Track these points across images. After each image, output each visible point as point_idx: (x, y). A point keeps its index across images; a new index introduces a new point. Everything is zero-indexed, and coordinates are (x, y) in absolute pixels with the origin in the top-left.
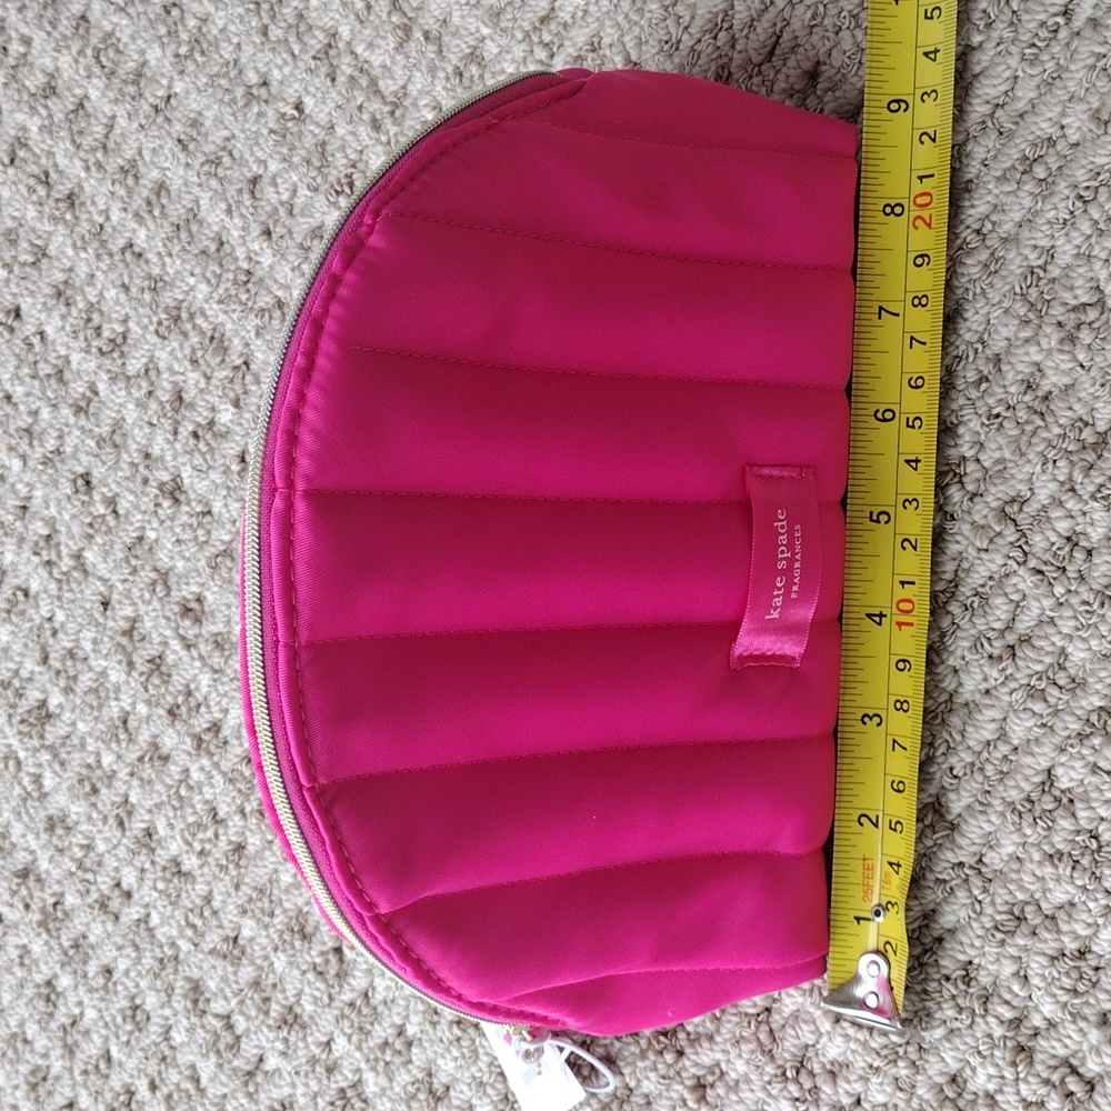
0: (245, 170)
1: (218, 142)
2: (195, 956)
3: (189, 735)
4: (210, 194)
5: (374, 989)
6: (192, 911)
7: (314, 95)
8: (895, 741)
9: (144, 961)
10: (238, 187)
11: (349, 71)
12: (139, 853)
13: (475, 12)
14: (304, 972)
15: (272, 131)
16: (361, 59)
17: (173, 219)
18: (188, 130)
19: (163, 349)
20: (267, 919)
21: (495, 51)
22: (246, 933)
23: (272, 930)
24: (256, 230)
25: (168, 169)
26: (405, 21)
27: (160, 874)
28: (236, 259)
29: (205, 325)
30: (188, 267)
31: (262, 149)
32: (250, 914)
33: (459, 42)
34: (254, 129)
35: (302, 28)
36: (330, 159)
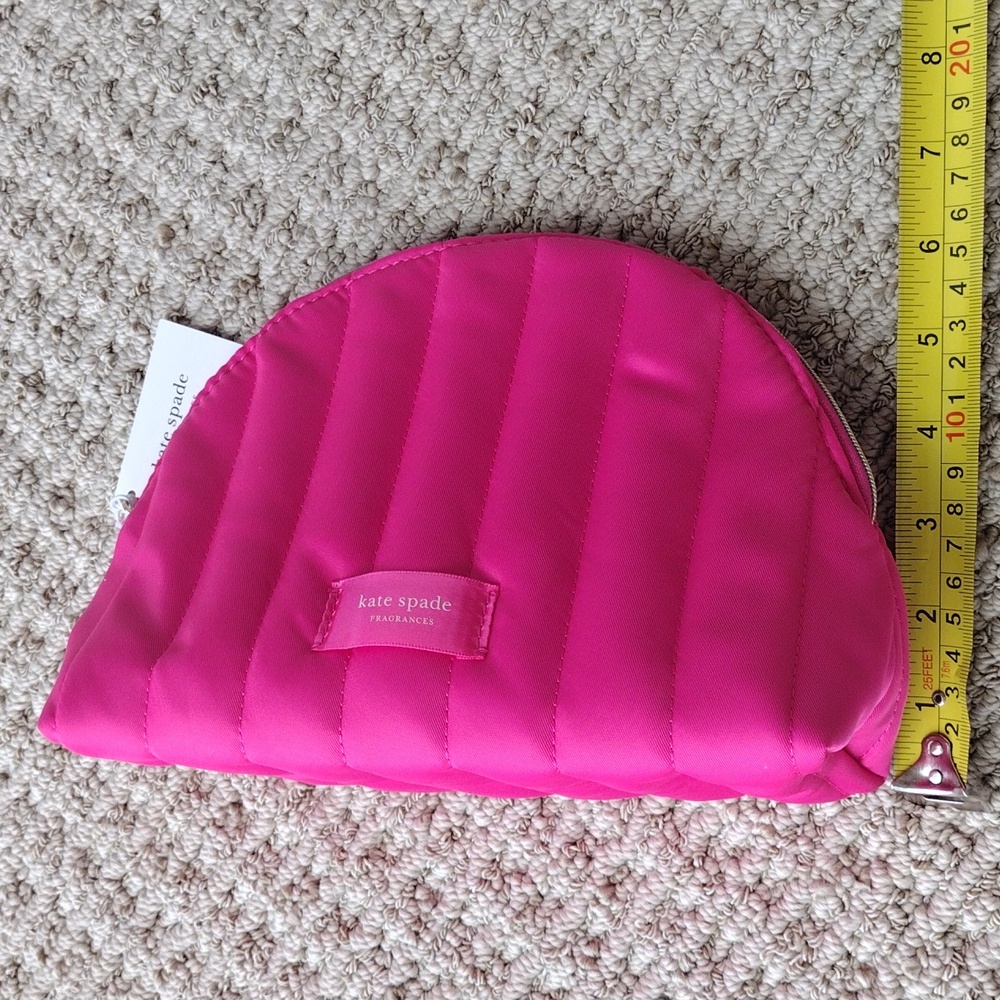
0: (101, 74)
1: (70, 48)
2: (83, 827)
3: (66, 616)
4: (64, 98)
5: (275, 836)
6: (77, 784)
8: (949, 542)
9: (26, 837)
10: (96, 89)
12: (15, 735)
14: (203, 829)
15: (128, 36)
17: (23, 123)
18: (36, 37)
19: (19, 248)
20: (160, 783)
22: (137, 798)
23: (166, 793)
24: (116, 131)
25: (16, 75)
27: (41, 753)
28: (96, 160)
29: (63, 224)
30: (43, 168)
31: (118, 54)
32: (141, 780)
34: (109, 35)
36: (192, 62)
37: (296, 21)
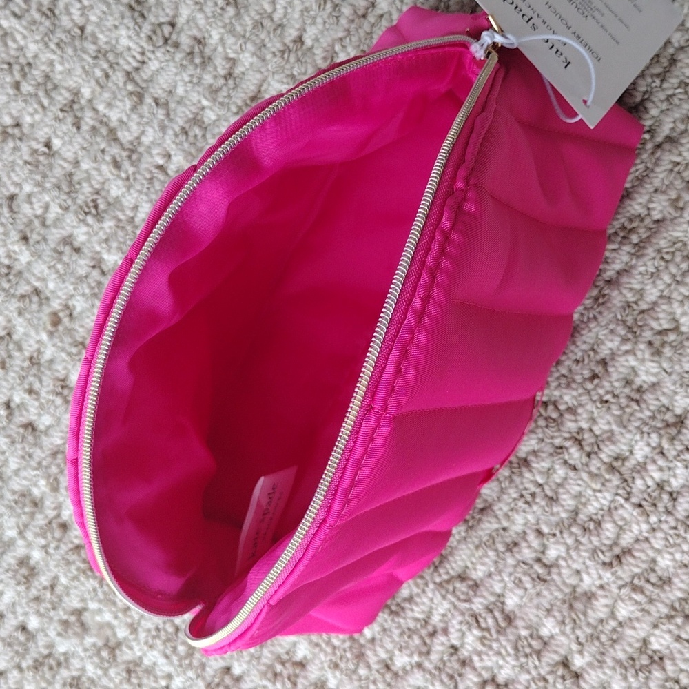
0: (3, 189)
7: (62, 138)
11: (91, 123)
13: (197, 88)
15: (26, 163)
16: (101, 114)
21: (213, 117)
24: (15, 236)
26: (138, 89)
31: (18, 175)
33: (184, 109)
34: (11, 159)
35: (49, 86)
36: (77, 187)
37: (161, 162)
